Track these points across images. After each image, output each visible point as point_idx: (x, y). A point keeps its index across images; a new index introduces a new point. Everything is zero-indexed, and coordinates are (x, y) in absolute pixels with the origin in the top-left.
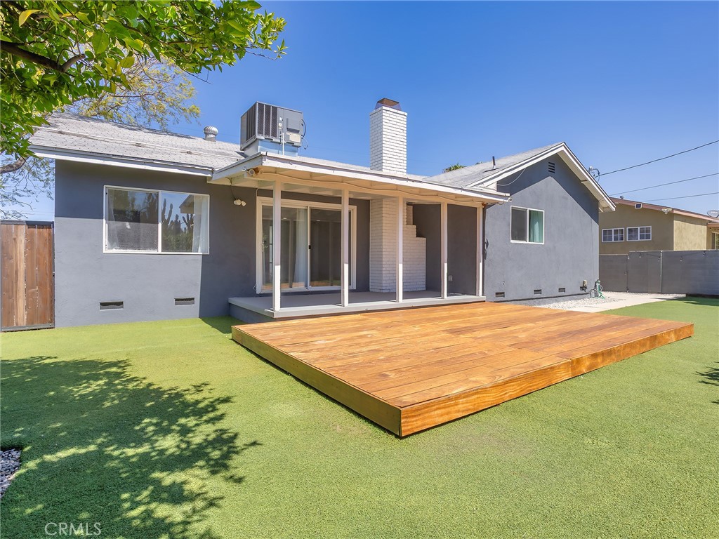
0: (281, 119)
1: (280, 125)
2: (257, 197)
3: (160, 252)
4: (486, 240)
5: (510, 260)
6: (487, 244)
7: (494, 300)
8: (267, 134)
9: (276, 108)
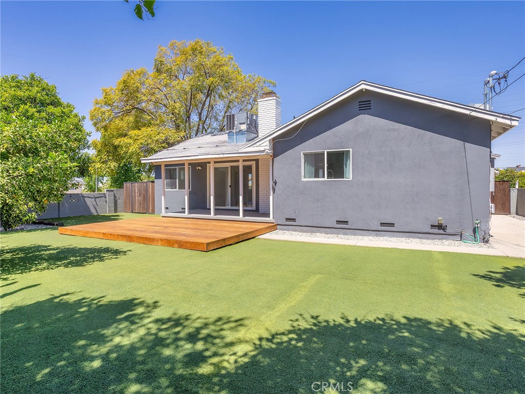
0: (236, 119)
1: (236, 122)
2: (208, 165)
3: (177, 190)
4: (274, 180)
5: (301, 194)
6: (275, 183)
7: (284, 224)
8: (230, 129)
9: (233, 115)
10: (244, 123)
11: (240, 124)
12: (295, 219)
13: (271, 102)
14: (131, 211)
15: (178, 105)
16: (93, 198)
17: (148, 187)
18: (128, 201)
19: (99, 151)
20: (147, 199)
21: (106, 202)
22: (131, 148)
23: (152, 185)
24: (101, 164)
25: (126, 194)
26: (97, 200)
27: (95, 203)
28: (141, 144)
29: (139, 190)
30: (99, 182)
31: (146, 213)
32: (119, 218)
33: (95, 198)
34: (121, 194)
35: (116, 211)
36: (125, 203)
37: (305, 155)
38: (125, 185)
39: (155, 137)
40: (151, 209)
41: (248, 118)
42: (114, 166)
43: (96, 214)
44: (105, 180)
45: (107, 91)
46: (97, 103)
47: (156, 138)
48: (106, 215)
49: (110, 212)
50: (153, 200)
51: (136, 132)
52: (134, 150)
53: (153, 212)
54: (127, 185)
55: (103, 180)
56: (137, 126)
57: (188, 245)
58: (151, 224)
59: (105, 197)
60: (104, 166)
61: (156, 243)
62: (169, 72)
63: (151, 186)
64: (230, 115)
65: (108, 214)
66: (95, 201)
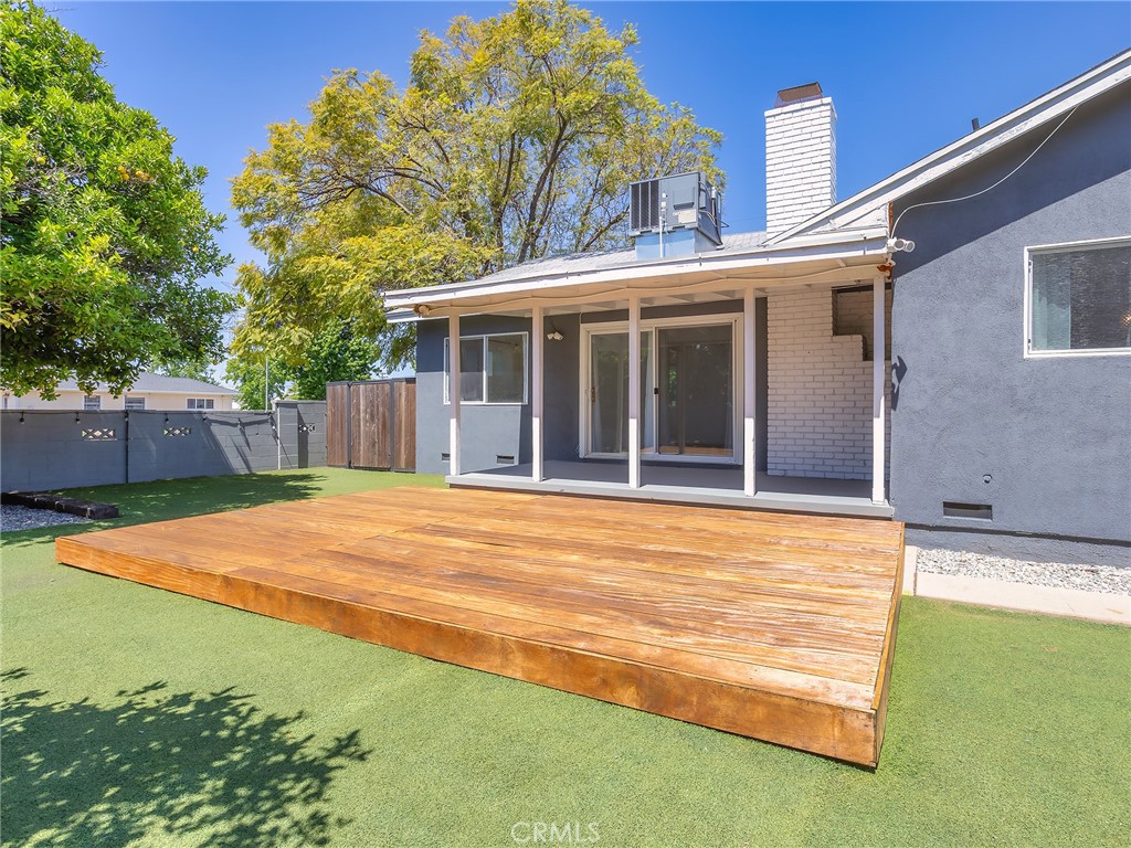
0: (664, 195)
1: (663, 204)
2: (582, 325)
3: (484, 403)
4: (895, 360)
5: (1021, 410)
6: (901, 370)
7: (938, 523)
8: (645, 224)
9: (655, 184)
10: (690, 206)
11: (677, 207)
12: (989, 507)
13: (814, 114)
14: (346, 463)
15: (476, 172)
16: (235, 425)
17: (397, 395)
18: (338, 434)
19: (259, 296)
20: (392, 428)
21: (276, 437)
22: (349, 285)
23: (407, 390)
24: (265, 333)
25: (334, 414)
26: (248, 430)
27: (240, 440)
28: (377, 270)
29: (371, 404)
30: (275, 395)
31: (389, 470)
32: (309, 484)
33: (244, 425)
34: (320, 417)
35: (303, 463)
36: (331, 441)
37: (1039, 259)
38: (329, 389)
39: (416, 253)
40: (403, 457)
41: (700, 190)
42: (300, 337)
43: (243, 471)
44: (286, 390)
45: (282, 130)
46: (254, 165)
47: (421, 256)
48: (273, 473)
49: (286, 463)
50: (412, 433)
51: (362, 240)
52: (356, 288)
53: (411, 467)
54: (335, 390)
55: (283, 388)
56: (366, 223)
57: (715, 702)
58: (423, 518)
59: (273, 423)
60: (272, 336)
61: (497, 661)
62: (452, 87)
63: (404, 394)
64: (645, 185)
65: (279, 472)
66: (243, 433)
